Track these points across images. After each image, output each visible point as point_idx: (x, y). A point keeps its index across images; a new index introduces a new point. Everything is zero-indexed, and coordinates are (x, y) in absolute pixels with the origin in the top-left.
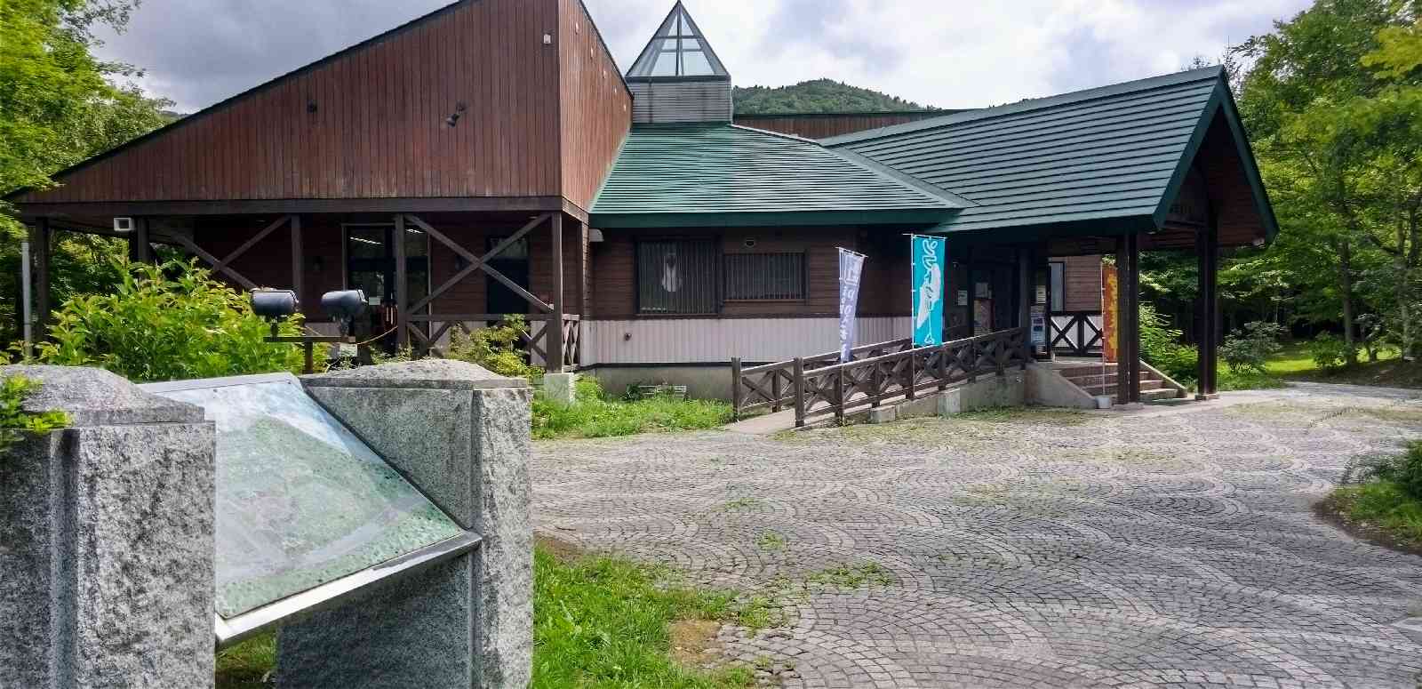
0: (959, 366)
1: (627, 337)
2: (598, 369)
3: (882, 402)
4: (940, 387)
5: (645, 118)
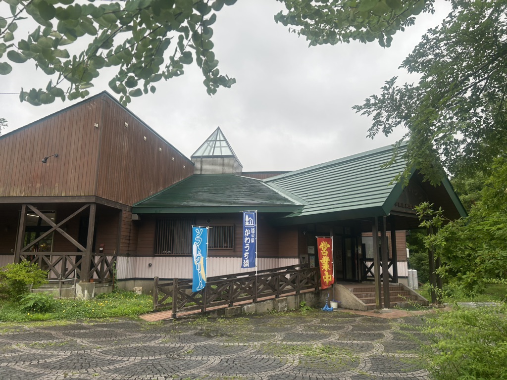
1: (150, 265)
2: (136, 281)
3: (234, 304)
4: (276, 296)
5: (198, 172)
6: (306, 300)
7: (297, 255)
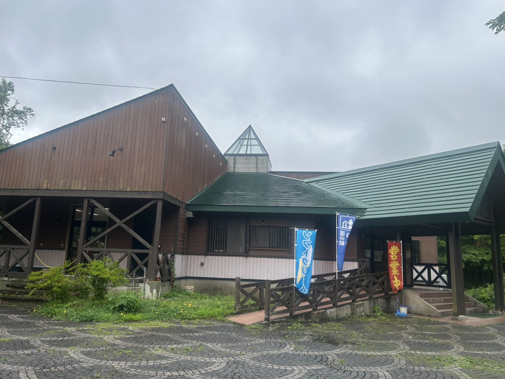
0: (364, 290)
1: (202, 264)
2: (187, 280)
3: (318, 308)
4: (353, 301)
5: (231, 170)
6: (378, 305)
7: (356, 258)
